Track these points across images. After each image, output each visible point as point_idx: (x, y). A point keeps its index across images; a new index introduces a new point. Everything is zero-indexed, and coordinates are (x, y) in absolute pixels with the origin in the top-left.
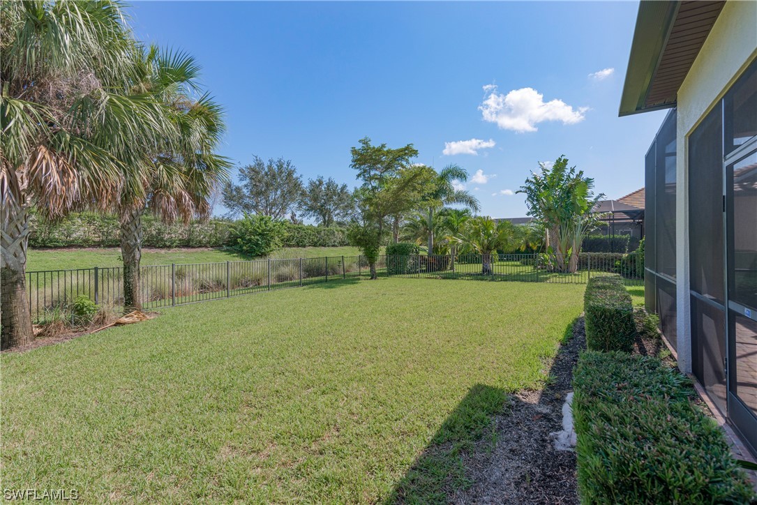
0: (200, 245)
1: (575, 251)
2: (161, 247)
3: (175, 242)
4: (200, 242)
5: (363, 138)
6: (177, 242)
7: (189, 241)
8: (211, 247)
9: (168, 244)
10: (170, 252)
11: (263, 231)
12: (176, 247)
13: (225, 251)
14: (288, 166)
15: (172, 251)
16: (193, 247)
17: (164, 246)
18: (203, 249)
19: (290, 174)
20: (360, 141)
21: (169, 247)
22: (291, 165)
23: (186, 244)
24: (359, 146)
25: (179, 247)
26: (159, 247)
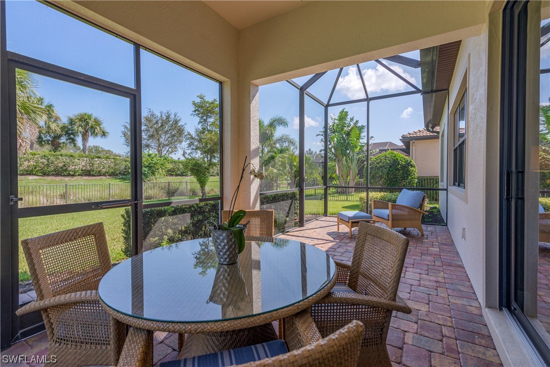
0: (100, 174)
1: (352, 178)
2: (66, 176)
3: (77, 171)
4: (99, 172)
5: (199, 95)
6: (80, 172)
7: (89, 171)
8: (109, 176)
9: (71, 173)
10: (73, 179)
11: (150, 164)
12: (79, 175)
13: (120, 179)
14: (175, 116)
15: (75, 178)
16: (93, 176)
17: (69, 175)
18: (102, 177)
19: (176, 122)
20: (198, 96)
21: (73, 175)
22: (177, 116)
23: (88, 173)
24: (198, 100)
25: (82, 175)
26: (64, 176)
